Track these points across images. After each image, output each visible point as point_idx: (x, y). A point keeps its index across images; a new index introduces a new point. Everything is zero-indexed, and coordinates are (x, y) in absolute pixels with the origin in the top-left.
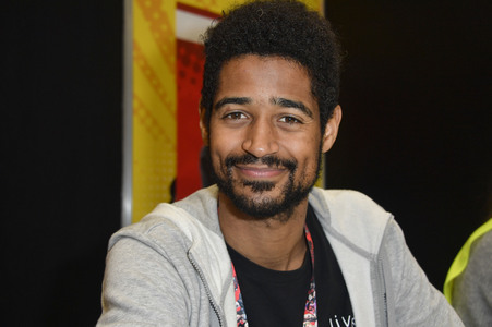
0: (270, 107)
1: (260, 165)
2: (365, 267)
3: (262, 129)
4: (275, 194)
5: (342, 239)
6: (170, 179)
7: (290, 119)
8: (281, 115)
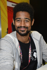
0: (24, 19)
1: (23, 28)
2: (38, 42)
3: (23, 22)
4: (25, 32)
5: (34, 38)
6: (7, 28)
7: (27, 21)
8: (26, 20)
